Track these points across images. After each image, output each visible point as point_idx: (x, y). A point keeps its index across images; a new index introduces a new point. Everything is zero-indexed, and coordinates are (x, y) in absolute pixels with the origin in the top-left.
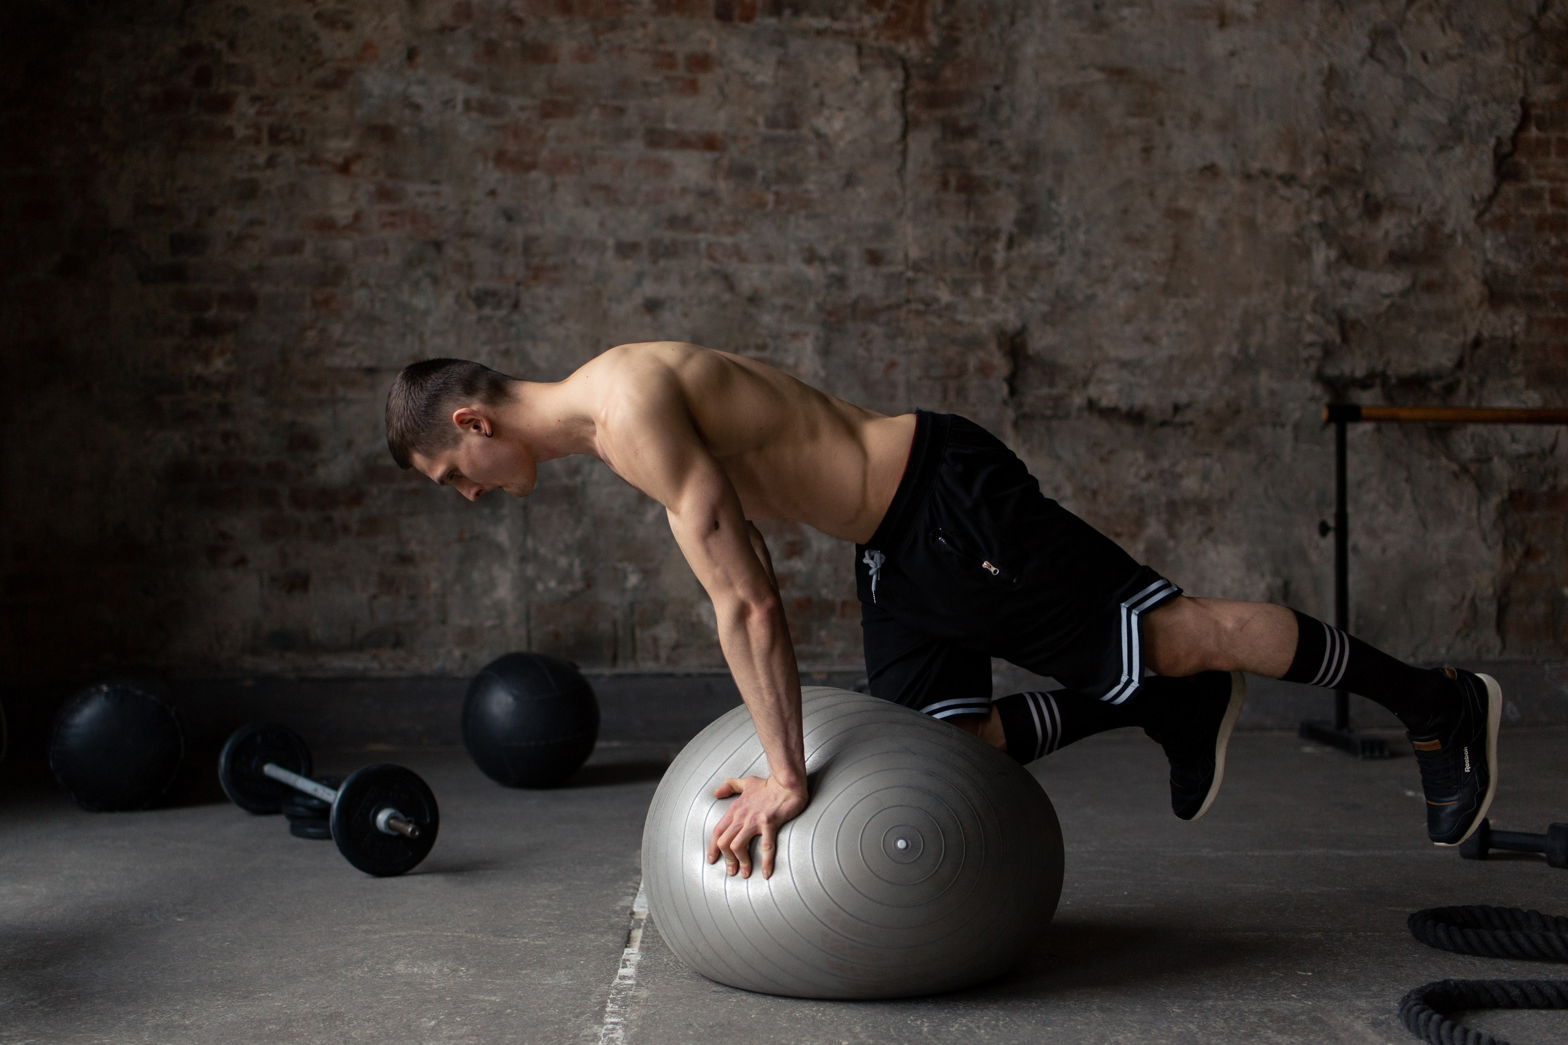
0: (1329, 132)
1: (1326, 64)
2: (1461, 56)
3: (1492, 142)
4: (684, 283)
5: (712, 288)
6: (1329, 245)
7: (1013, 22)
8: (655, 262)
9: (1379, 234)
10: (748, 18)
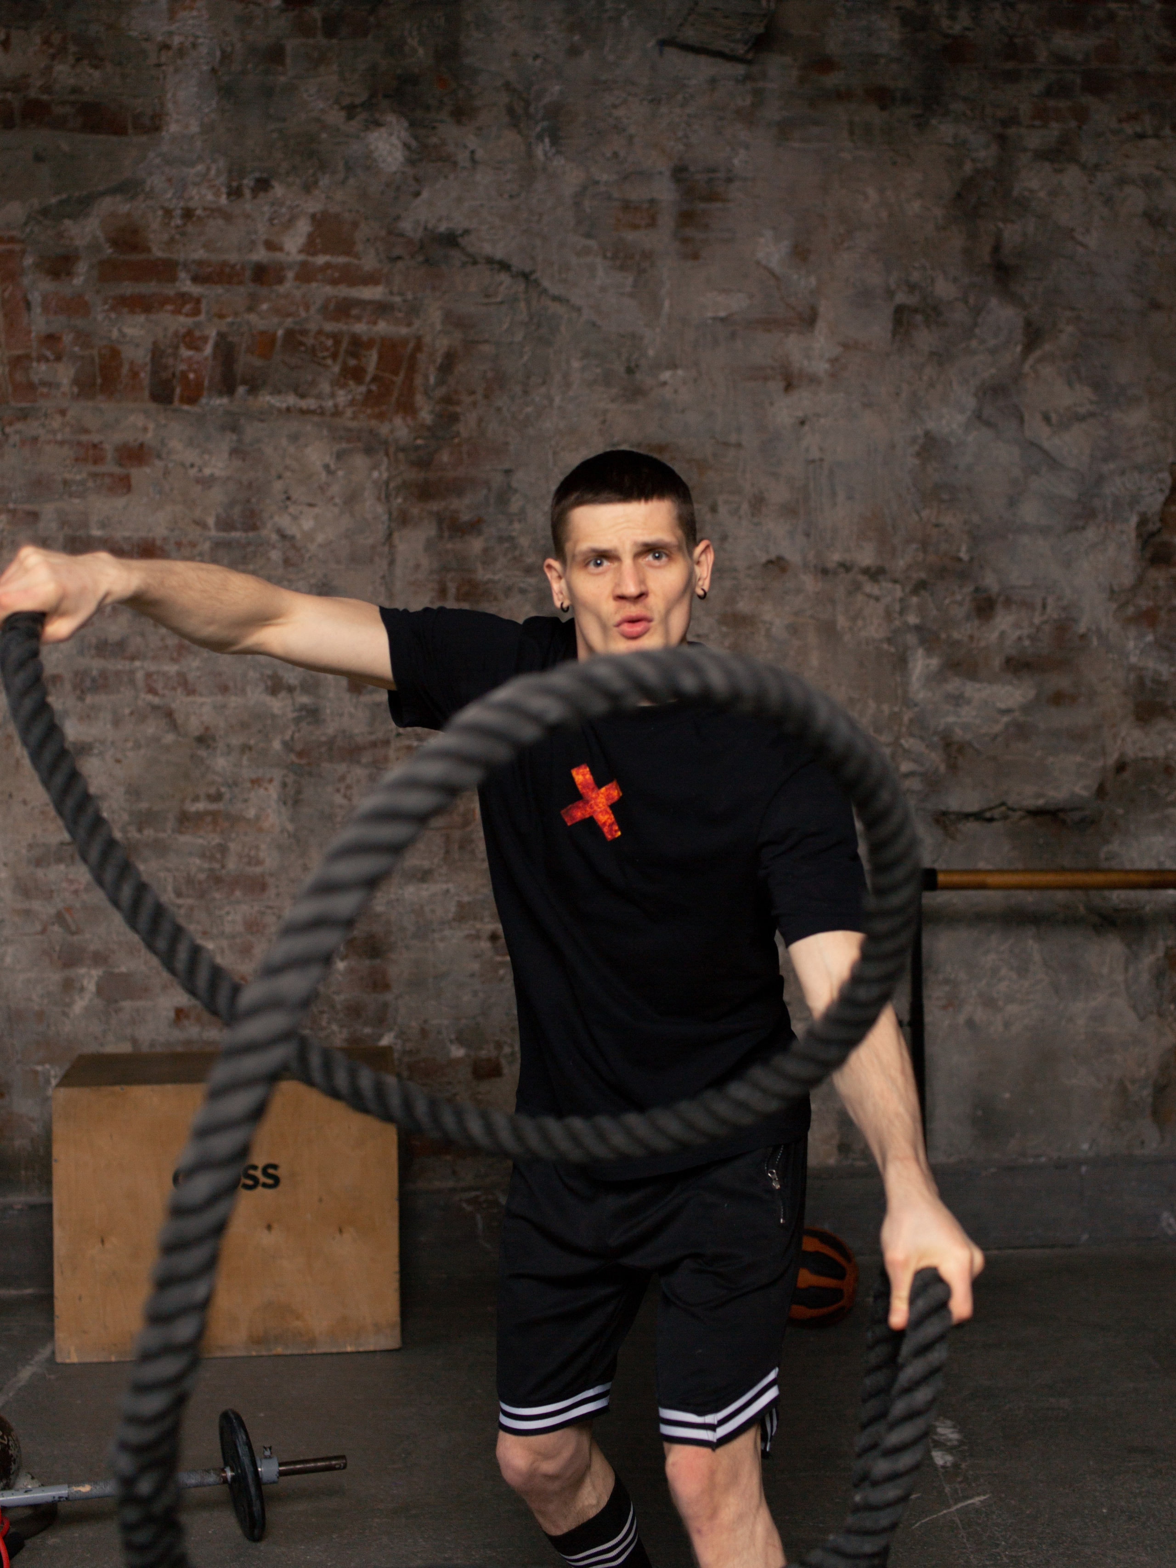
0: (925, 513)
1: (920, 432)
2: (1092, 415)
3: (1134, 520)
4: (117, 722)
5: (151, 728)
6: (929, 652)
7: (526, 392)
8: (81, 699)
9: (994, 636)
10: (192, 400)
